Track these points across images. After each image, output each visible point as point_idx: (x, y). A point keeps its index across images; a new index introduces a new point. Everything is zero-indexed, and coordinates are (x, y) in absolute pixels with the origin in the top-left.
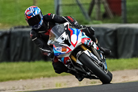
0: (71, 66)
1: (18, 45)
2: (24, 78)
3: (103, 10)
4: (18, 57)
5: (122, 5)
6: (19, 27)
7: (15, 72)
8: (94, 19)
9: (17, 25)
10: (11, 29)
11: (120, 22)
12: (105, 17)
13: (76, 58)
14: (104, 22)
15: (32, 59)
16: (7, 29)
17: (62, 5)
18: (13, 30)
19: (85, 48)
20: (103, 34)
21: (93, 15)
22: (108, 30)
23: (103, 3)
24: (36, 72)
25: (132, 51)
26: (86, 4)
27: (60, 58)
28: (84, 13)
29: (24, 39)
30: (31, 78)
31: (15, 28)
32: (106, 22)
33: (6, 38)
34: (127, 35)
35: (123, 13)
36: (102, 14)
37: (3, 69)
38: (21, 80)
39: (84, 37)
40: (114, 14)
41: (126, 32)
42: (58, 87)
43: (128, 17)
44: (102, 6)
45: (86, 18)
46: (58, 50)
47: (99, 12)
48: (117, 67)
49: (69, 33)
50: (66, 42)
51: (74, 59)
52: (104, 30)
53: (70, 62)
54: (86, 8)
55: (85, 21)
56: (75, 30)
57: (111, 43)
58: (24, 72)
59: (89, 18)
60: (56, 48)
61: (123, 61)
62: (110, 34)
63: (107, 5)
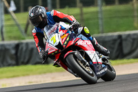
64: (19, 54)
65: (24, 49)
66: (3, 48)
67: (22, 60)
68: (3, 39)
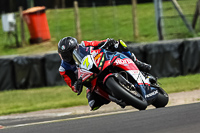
64: (184, 59)
65: (192, 50)
66: (161, 51)
67: (189, 67)
68: (161, 38)
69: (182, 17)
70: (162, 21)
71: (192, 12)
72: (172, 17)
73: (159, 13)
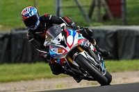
0: (68, 67)
1: (19, 46)
2: (25, 80)
3: (103, 12)
4: (18, 58)
5: (122, 7)
6: (20, 29)
7: (16, 73)
8: (94, 21)
9: (18, 27)
10: (11, 31)
11: (120, 25)
12: (105, 19)
13: (72, 59)
14: (104, 25)
15: (33, 61)
16: (8, 31)
17: (62, 8)
18: (14, 32)
19: (81, 50)
20: (103, 36)
21: (93, 17)
22: (108, 32)
23: (104, 5)
24: (37, 73)
25: (132, 53)
26: (87, 6)
27: (56, 60)
28: (84, 16)
29: (25, 41)
30: (33, 79)
31: (16, 30)
32: (107, 25)
33: (6, 40)
34: (127, 37)
35: (123, 15)
36: (102, 16)
37: (5, 70)
38: (22, 81)
39: (80, 38)
40: (115, 16)
41: (126, 35)
42: (59, 89)
43: (128, 19)
44: (102, 8)
45: (87, 21)
46: (54, 51)
47: (99, 14)
48: (117, 69)
49: (65, 34)
50: (63, 43)
51: (71, 61)
52: (104, 32)
53: (66, 63)
54: (86, 10)
55: (85, 23)
56: (72, 31)
57: (111, 45)
58: (24, 73)
59: (89, 21)
60: (52, 50)
61: (124, 63)
62: (111, 36)
63: (107, 7)
69: (80, 7)
70: (61, 10)
71: (89, 3)
72: (70, 7)
73: (58, 4)
